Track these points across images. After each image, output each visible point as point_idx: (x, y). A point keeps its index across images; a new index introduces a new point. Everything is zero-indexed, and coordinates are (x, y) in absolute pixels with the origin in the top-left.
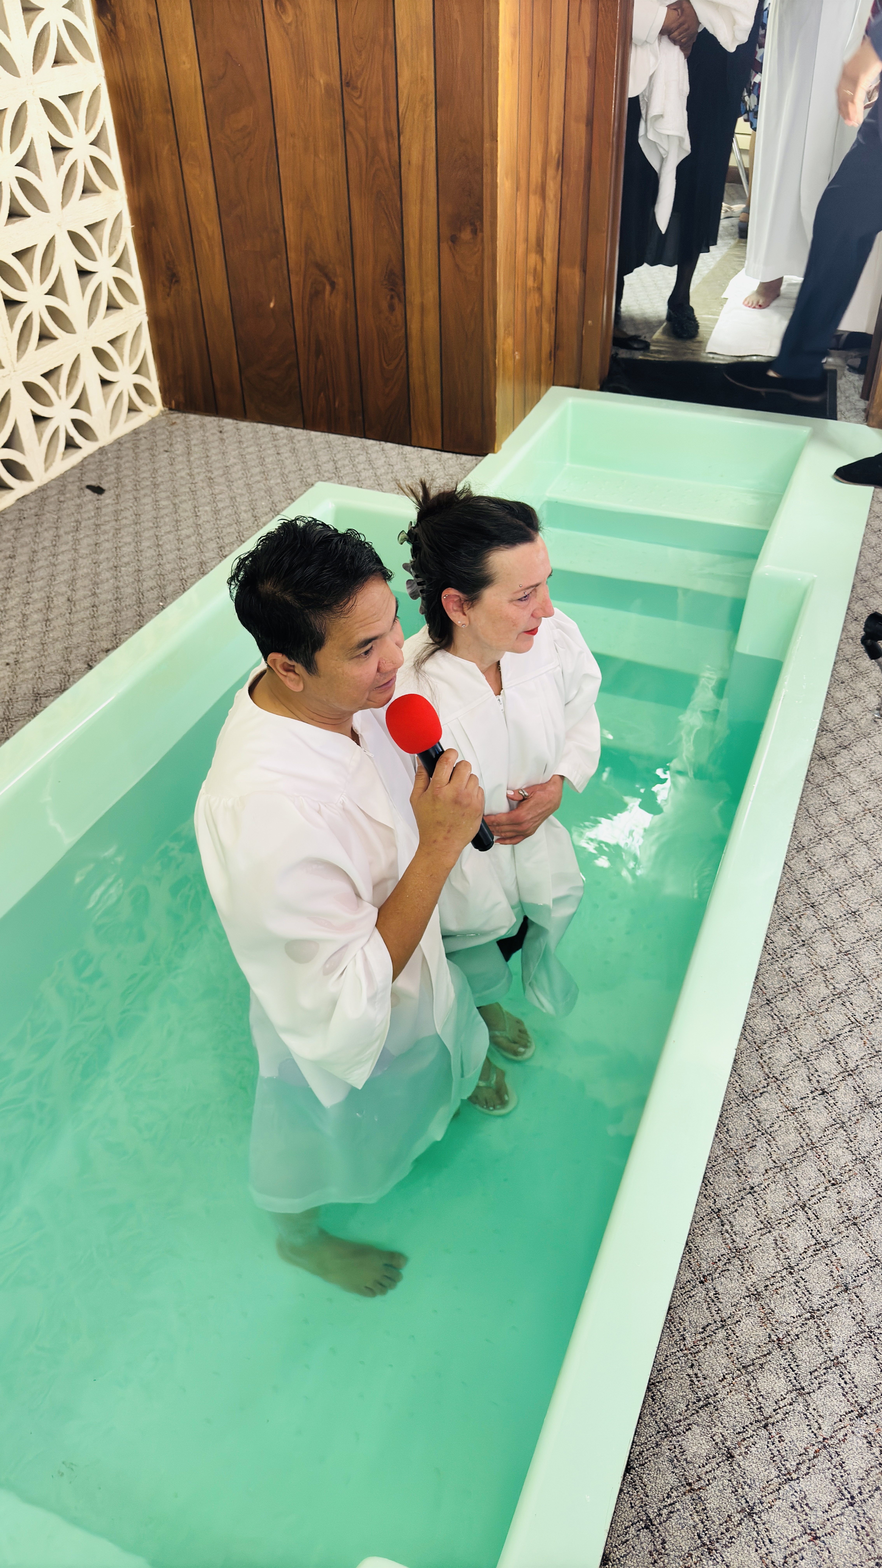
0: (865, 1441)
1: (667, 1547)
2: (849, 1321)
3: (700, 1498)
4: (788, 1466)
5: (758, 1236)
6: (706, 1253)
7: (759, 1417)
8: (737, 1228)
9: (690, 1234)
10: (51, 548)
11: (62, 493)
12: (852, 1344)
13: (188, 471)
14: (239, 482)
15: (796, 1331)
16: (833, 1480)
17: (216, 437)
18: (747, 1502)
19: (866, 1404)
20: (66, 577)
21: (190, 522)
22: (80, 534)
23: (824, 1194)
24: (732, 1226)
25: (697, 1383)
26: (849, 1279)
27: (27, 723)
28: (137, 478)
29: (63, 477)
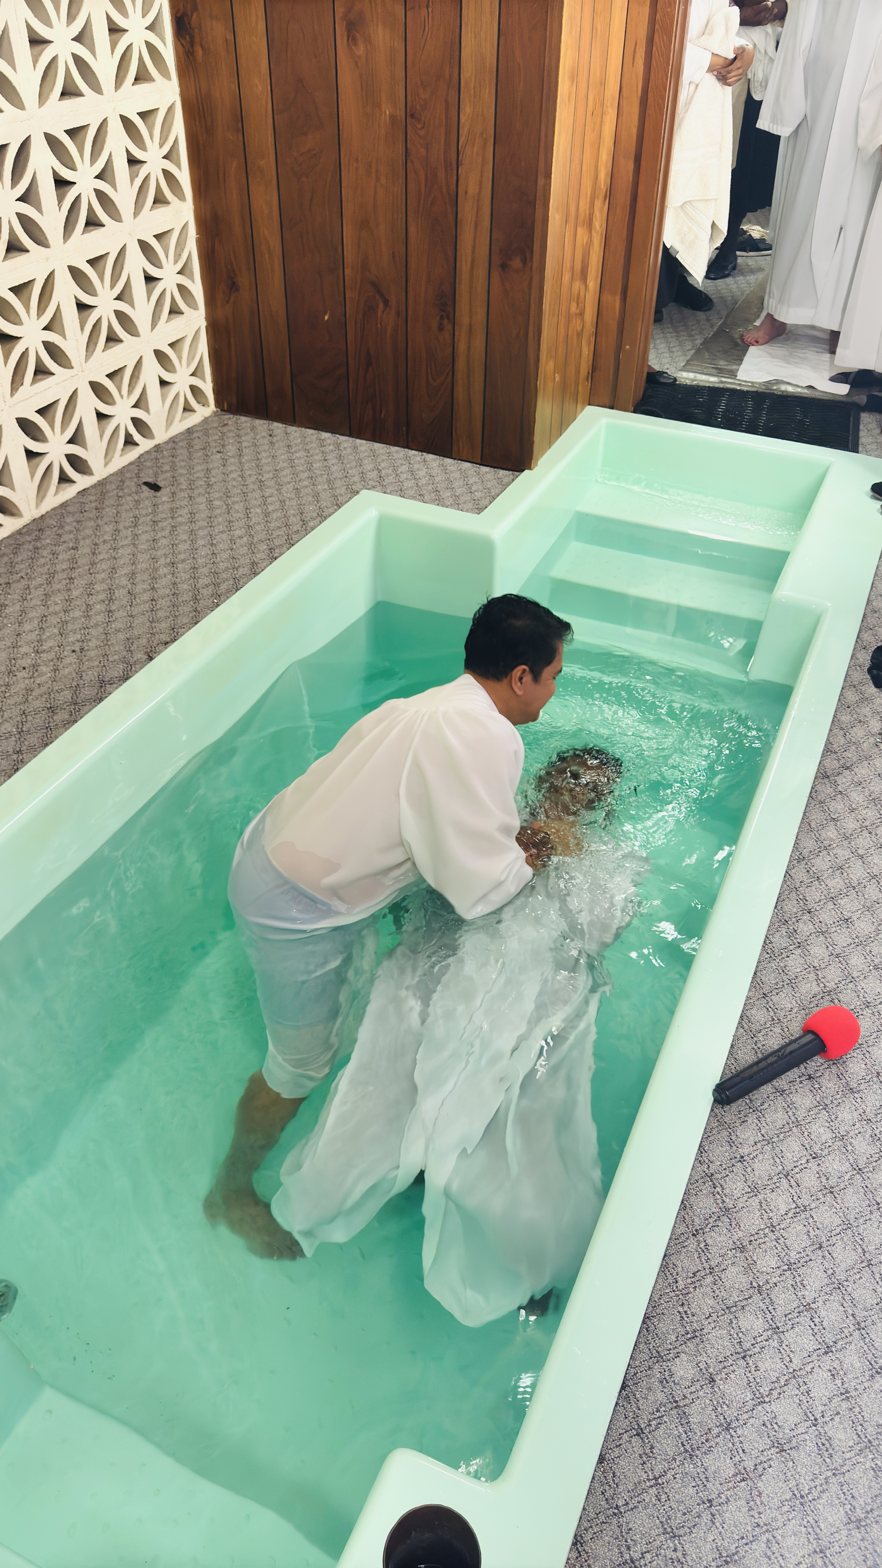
0: (829, 1374)
1: (655, 1451)
2: (822, 1274)
3: (685, 1413)
4: (762, 1391)
5: (745, 1198)
6: (699, 1210)
7: (739, 1349)
8: (727, 1191)
9: (685, 1194)
10: (112, 542)
11: (120, 488)
12: (823, 1293)
13: (240, 473)
14: (288, 486)
15: (774, 1280)
16: (800, 1405)
17: (266, 441)
18: (725, 1419)
19: (832, 1344)
20: (126, 570)
21: (242, 523)
22: (138, 530)
23: (806, 1166)
24: (723, 1189)
25: (686, 1319)
26: (824, 1239)
27: (93, 707)
28: (191, 477)
29: (121, 472)
